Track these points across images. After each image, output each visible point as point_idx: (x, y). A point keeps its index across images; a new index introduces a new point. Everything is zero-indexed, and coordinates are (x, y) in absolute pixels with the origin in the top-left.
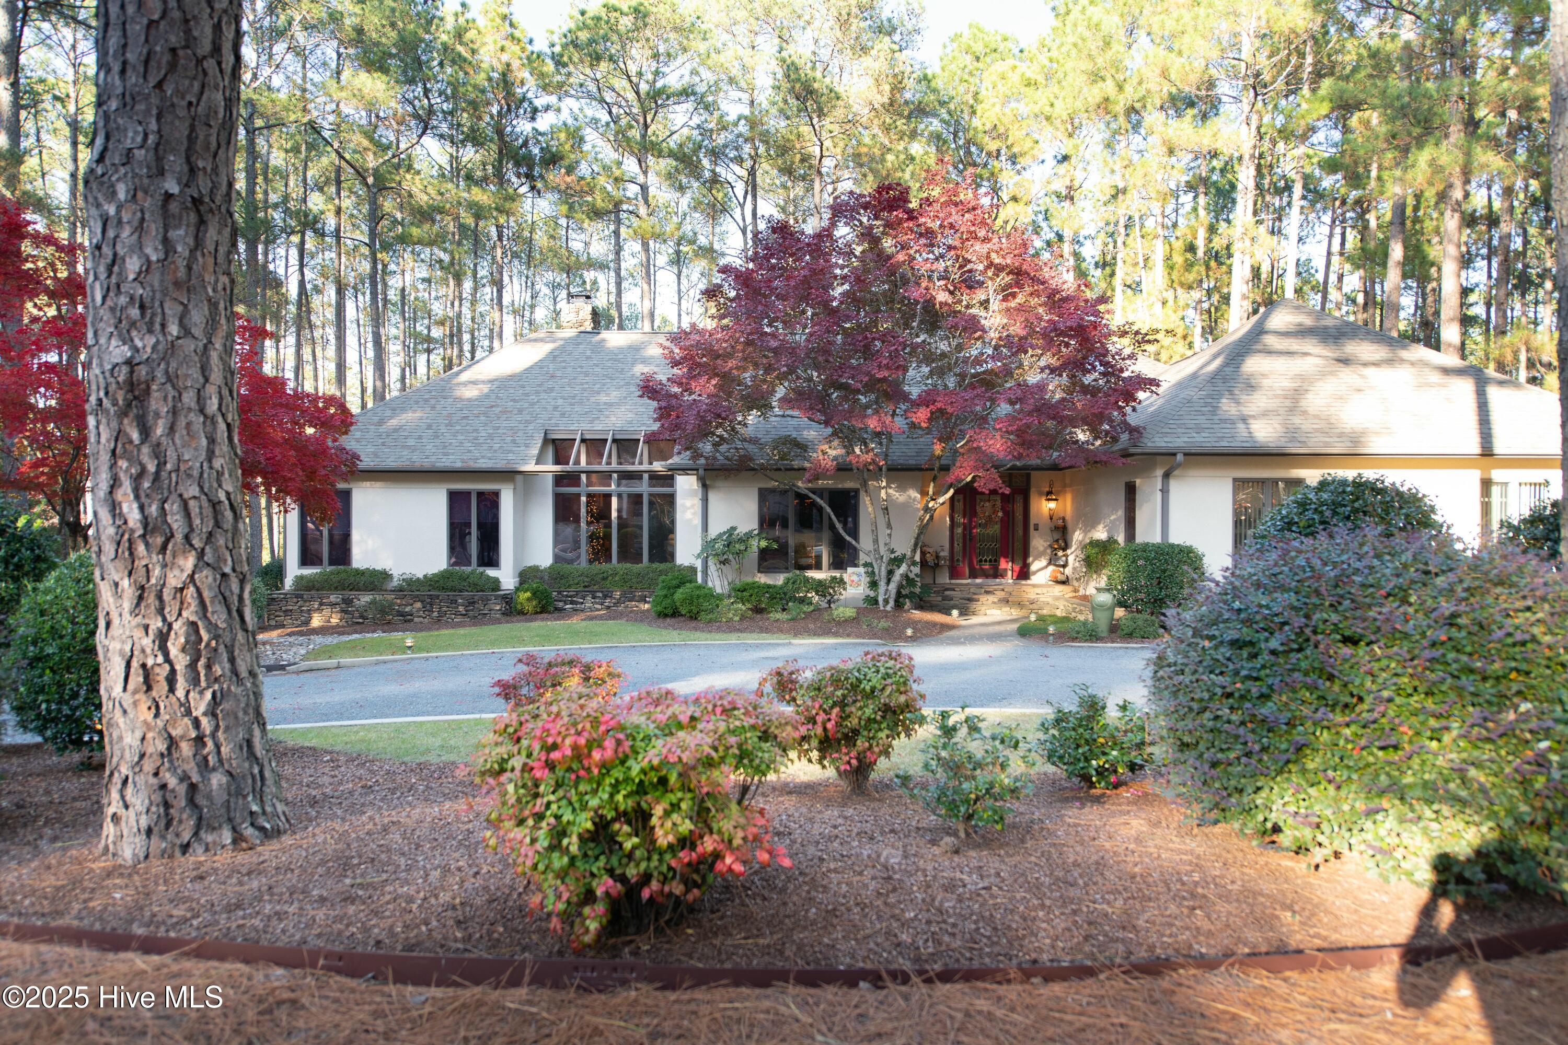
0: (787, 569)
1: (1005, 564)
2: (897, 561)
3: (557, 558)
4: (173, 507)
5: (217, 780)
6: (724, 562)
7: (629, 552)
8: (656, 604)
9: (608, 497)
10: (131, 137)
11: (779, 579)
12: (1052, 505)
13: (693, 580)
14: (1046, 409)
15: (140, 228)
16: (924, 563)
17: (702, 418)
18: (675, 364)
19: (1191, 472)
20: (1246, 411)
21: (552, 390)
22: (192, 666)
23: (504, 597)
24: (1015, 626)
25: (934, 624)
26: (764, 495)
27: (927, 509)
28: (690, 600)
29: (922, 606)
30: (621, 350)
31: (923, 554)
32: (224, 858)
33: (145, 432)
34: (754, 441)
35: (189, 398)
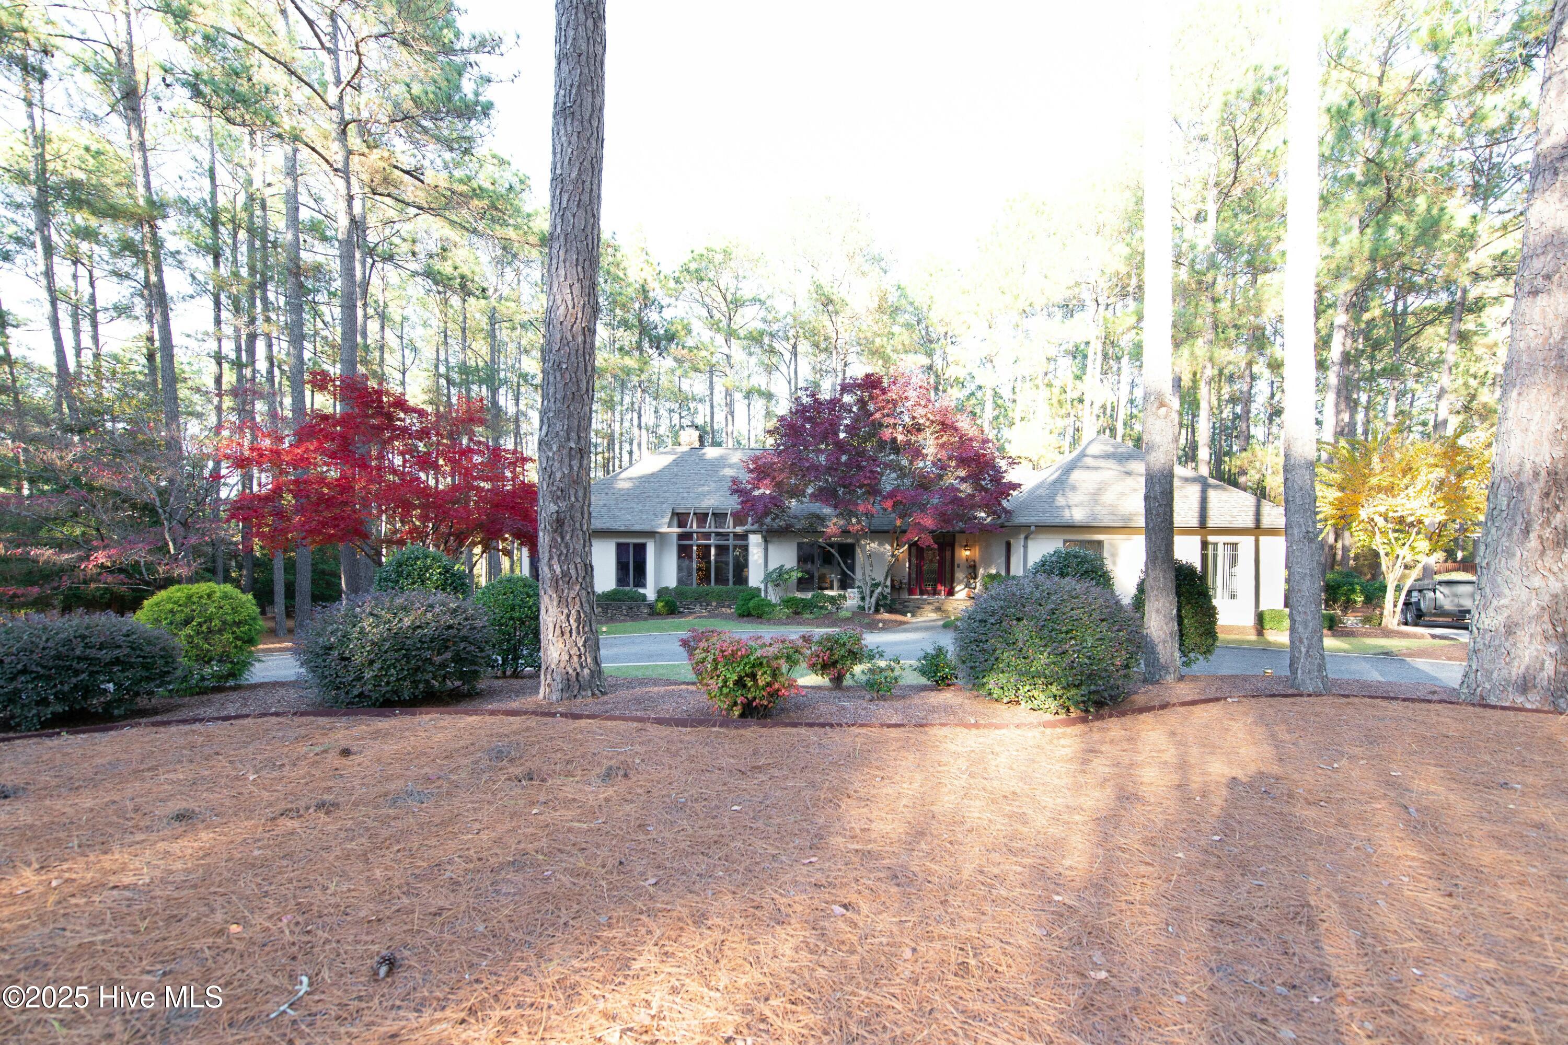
0: (813, 589)
1: (940, 588)
2: (876, 585)
3: (680, 581)
4: (572, 566)
5: (586, 671)
6: (776, 586)
7: (721, 579)
8: (737, 609)
9: (708, 547)
10: (558, 428)
11: (809, 595)
12: (968, 553)
13: (759, 596)
14: (956, 501)
15: (561, 461)
16: (893, 586)
17: (766, 506)
18: (750, 471)
19: (1041, 536)
20: (1071, 502)
21: (676, 483)
22: (578, 627)
23: (649, 605)
24: (941, 623)
25: (896, 621)
26: (800, 546)
27: (893, 555)
28: (758, 607)
29: (891, 611)
30: (716, 459)
31: (892, 581)
32: (590, 700)
33: (563, 538)
34: (796, 517)
35: (578, 525)
